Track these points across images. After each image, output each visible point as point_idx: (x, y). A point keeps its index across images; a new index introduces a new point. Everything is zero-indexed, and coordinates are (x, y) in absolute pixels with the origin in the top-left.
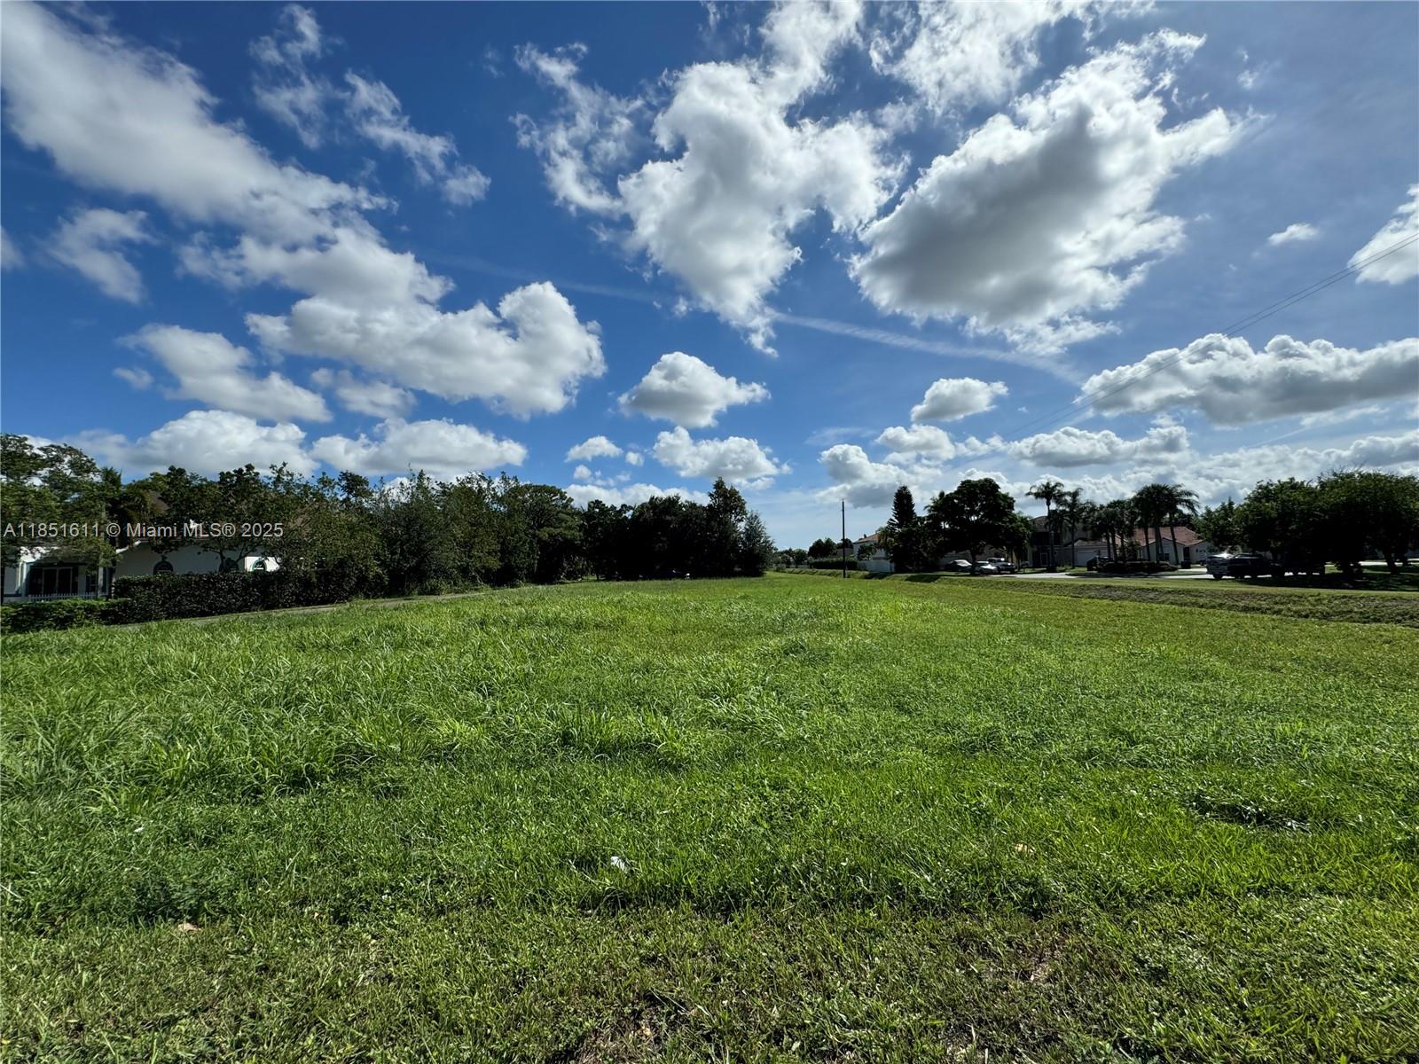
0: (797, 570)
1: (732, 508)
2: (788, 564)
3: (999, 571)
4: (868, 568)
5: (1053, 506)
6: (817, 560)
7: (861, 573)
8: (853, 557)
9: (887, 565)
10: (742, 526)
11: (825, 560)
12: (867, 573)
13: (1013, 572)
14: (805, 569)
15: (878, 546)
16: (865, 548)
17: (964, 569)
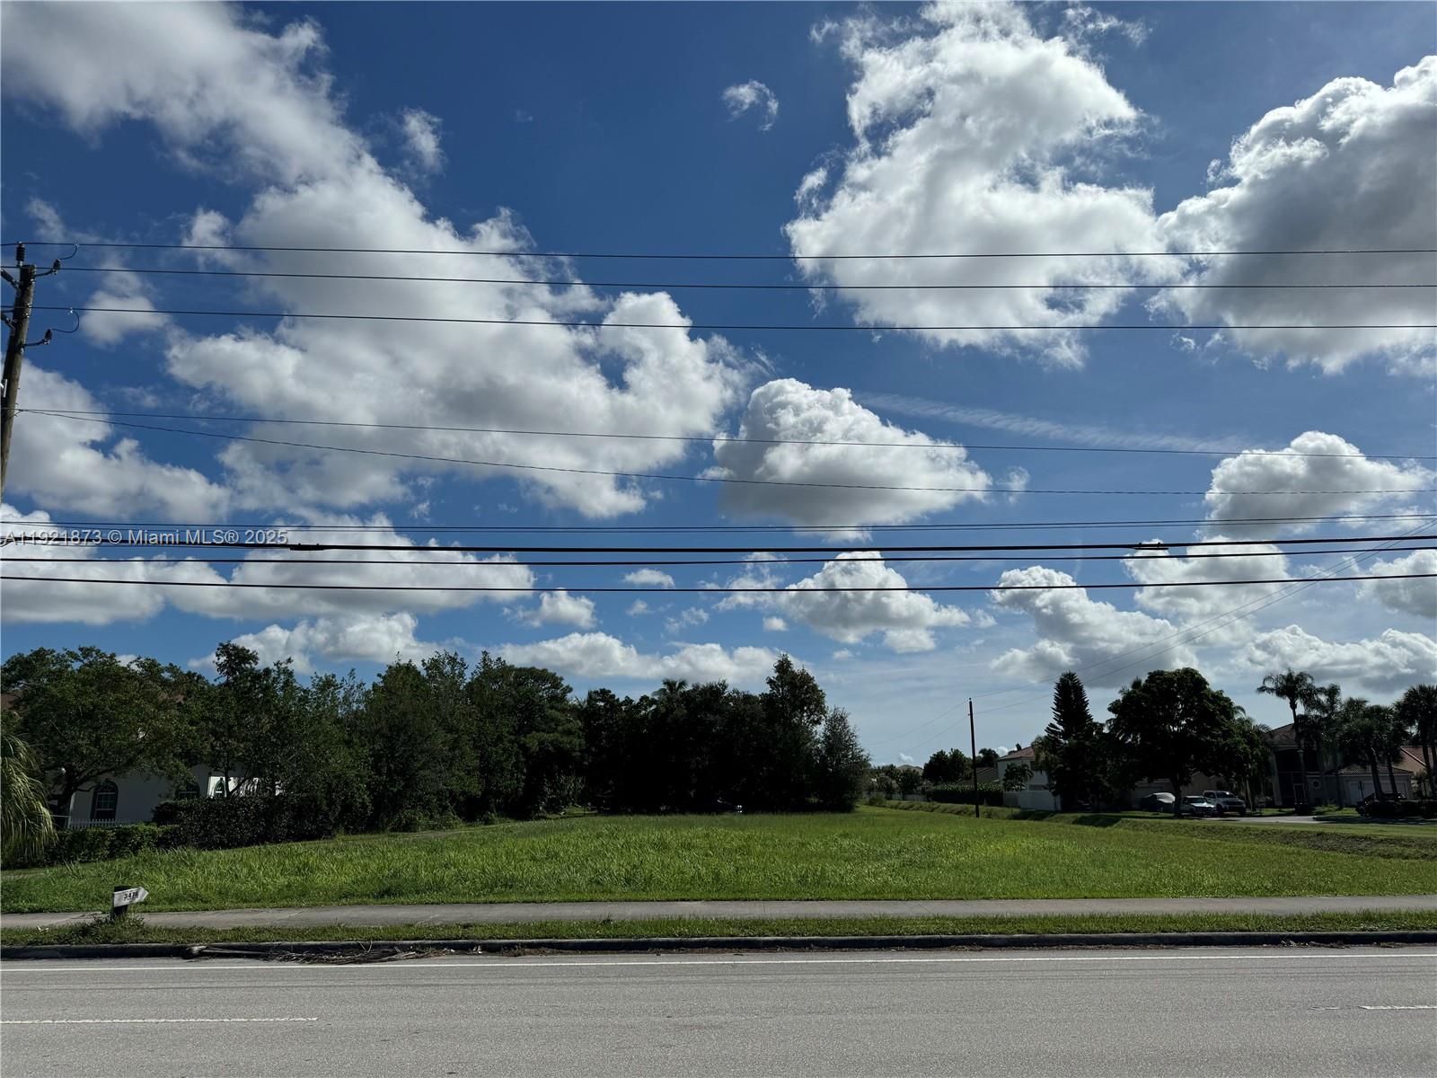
0: (904, 803)
1: (803, 703)
2: (889, 791)
3: (1219, 812)
4: (1020, 802)
5: (1301, 710)
6: (939, 787)
7: (1008, 811)
8: (997, 784)
9: (1049, 800)
10: (820, 730)
11: (951, 786)
12: (1017, 811)
13: (1243, 814)
14: (919, 801)
15: (1037, 766)
16: (1016, 769)
17: (1166, 808)
